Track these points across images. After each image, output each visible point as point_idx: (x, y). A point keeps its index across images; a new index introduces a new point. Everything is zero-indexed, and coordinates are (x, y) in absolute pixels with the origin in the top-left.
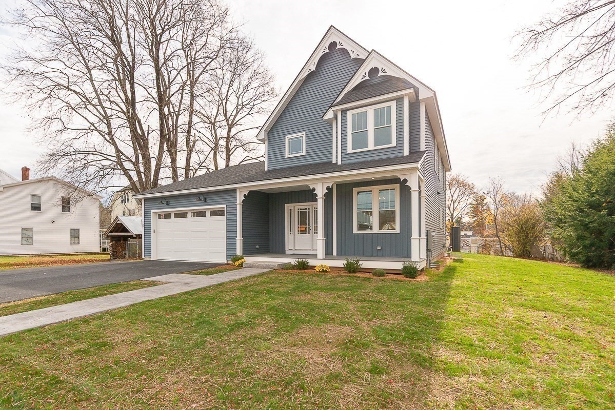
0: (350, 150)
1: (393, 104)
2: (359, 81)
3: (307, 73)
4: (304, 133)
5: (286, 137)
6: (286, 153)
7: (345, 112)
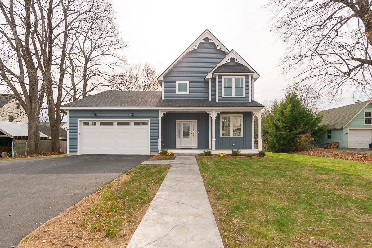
0: (223, 96)
1: (244, 78)
2: (225, 62)
3: (192, 49)
4: (189, 82)
5: (177, 82)
6: (177, 91)
7: (220, 76)
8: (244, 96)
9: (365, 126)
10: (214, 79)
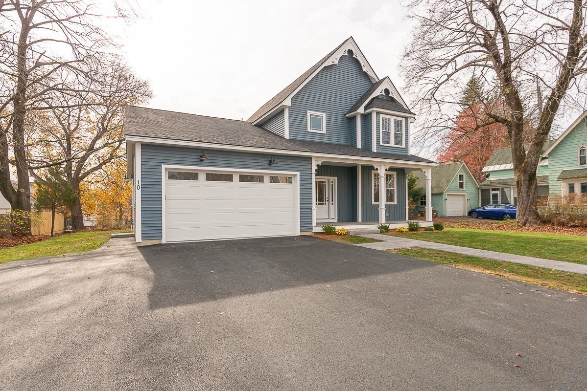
0: (381, 143)
1: (403, 120)
3: (331, 63)
4: (325, 114)
5: (308, 111)
6: (308, 127)
7: (378, 113)
8: (404, 146)
9: (459, 191)
10: (366, 117)
